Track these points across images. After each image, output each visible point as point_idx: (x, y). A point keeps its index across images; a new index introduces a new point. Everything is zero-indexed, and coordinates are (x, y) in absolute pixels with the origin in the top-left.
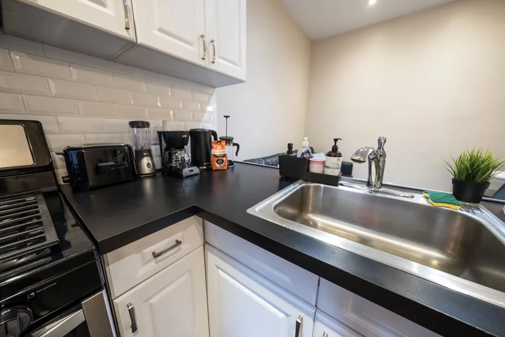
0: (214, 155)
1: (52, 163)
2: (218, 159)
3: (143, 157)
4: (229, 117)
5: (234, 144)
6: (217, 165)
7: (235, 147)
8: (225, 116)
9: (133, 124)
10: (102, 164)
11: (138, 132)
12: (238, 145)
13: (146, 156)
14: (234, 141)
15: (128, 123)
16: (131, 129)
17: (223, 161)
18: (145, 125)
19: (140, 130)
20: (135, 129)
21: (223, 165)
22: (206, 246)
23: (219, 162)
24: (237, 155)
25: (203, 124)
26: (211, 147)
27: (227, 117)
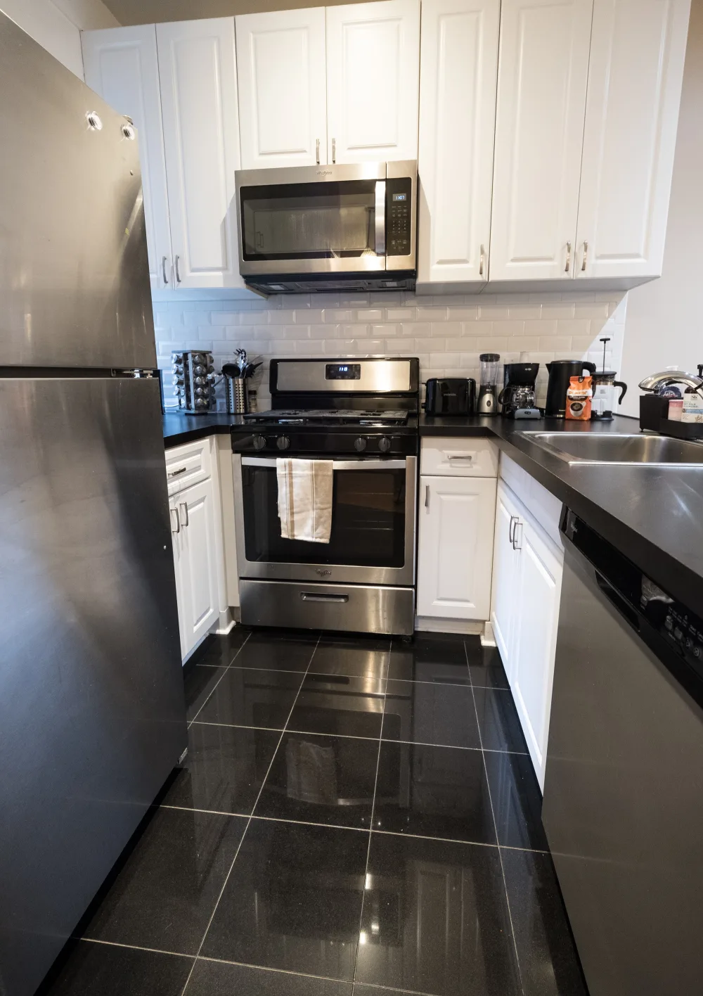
0: (569, 396)
1: (418, 391)
2: (574, 402)
3: (486, 393)
4: (609, 339)
5: (616, 384)
6: (572, 412)
7: (619, 389)
8: (601, 340)
9: (484, 358)
10: (449, 395)
11: (487, 367)
12: (624, 386)
13: (488, 392)
14: (617, 379)
15: (479, 356)
16: (481, 362)
17: (581, 406)
18: (495, 358)
19: (489, 363)
20: (485, 363)
21: (580, 412)
22: (500, 481)
23: (575, 407)
24: (620, 403)
25: (591, 353)
26: (568, 385)
27: (605, 340)
